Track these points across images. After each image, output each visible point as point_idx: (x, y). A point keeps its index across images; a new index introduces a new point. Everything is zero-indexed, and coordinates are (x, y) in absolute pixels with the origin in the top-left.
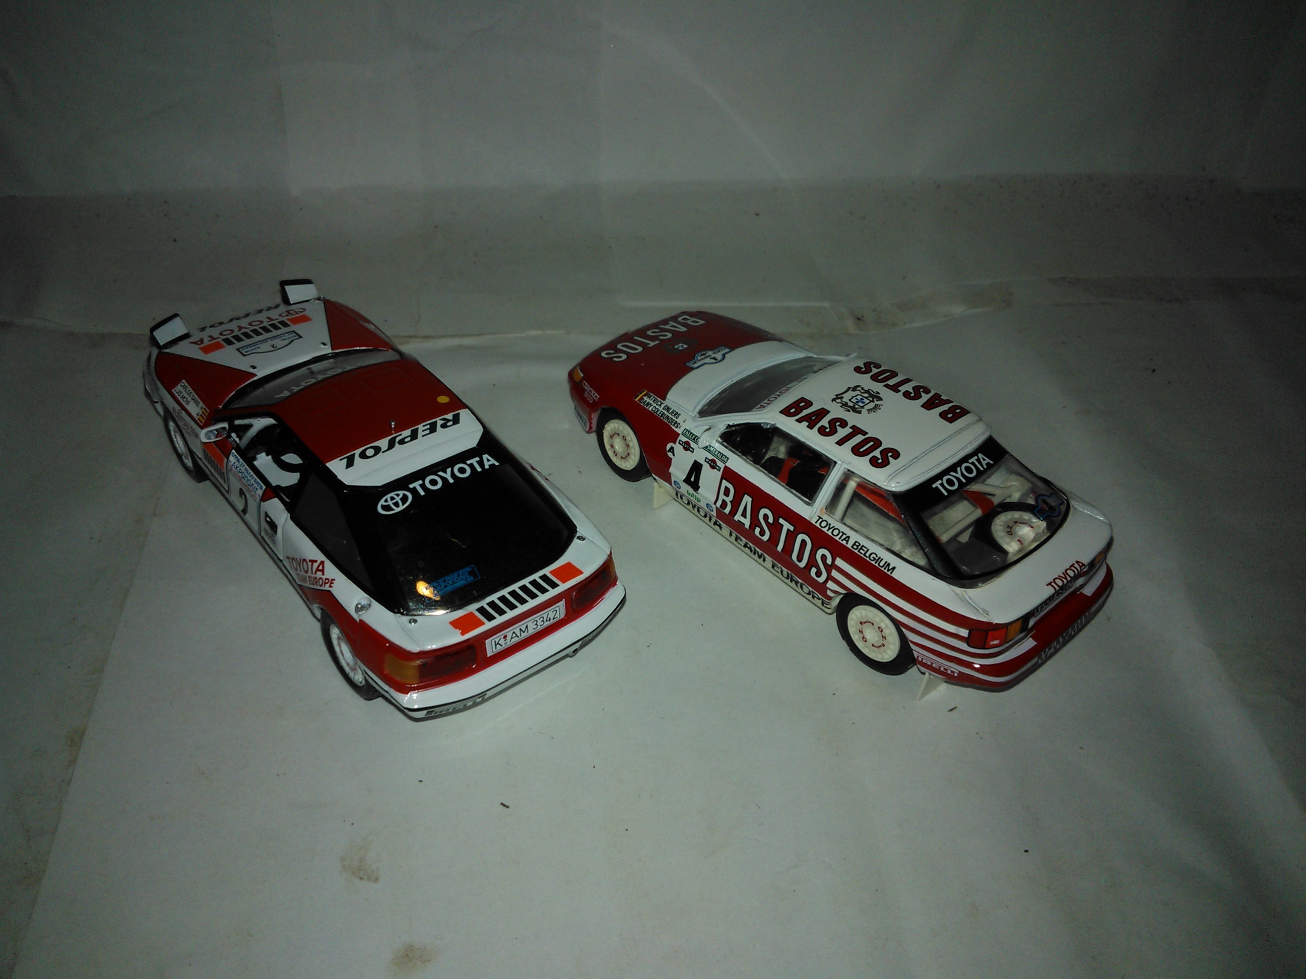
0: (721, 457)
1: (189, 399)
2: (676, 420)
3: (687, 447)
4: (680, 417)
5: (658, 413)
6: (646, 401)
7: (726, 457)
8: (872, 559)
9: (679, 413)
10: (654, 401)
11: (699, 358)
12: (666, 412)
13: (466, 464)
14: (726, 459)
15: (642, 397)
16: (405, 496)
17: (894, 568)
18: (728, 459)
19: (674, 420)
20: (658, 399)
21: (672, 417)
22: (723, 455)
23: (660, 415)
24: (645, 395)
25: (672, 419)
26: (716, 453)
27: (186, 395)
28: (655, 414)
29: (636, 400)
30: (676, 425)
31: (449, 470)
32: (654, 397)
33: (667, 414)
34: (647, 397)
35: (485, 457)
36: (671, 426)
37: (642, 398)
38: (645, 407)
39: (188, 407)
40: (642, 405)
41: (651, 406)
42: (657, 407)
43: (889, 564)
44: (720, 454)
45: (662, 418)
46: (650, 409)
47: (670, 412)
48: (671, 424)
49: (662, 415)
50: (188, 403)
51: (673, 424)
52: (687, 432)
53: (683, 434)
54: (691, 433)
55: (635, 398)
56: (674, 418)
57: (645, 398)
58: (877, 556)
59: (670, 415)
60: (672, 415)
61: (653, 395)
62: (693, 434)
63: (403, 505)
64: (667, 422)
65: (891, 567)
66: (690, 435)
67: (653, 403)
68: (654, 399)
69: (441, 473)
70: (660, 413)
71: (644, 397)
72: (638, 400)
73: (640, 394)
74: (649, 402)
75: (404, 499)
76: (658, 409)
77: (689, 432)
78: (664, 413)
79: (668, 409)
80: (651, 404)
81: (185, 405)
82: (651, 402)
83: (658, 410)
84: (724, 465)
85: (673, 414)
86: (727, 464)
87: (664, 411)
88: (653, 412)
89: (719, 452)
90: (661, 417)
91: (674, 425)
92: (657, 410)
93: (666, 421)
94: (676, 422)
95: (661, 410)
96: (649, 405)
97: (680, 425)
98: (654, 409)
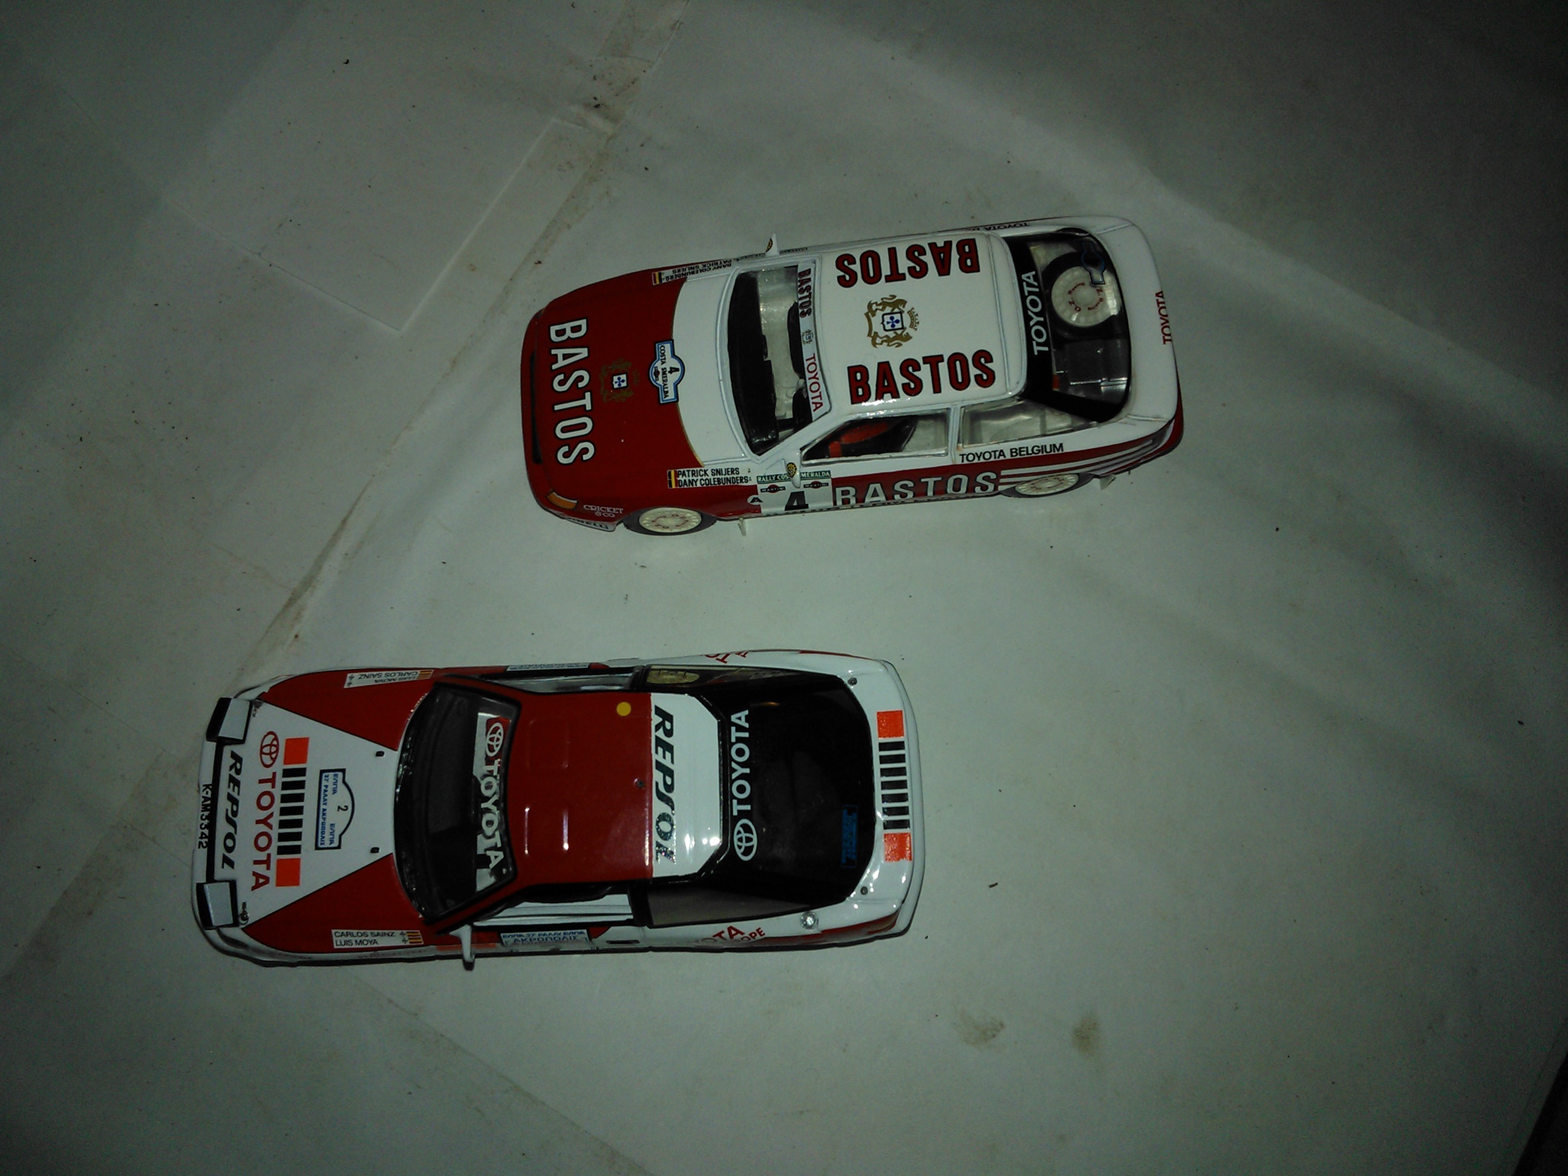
0: (821, 475)
1: (370, 938)
2: (739, 476)
3: (774, 489)
4: (739, 471)
5: (712, 483)
6: (685, 481)
7: (826, 472)
8: (1037, 452)
9: (734, 468)
10: (693, 474)
11: (660, 382)
12: (719, 476)
13: (734, 744)
14: (828, 473)
15: (676, 480)
16: (743, 826)
17: (1061, 445)
18: (829, 472)
19: (737, 477)
20: (695, 469)
21: (731, 476)
22: (821, 472)
23: (716, 483)
24: (677, 475)
25: (733, 478)
26: (812, 475)
27: (358, 939)
28: (710, 486)
29: (674, 487)
30: (744, 480)
31: (734, 765)
32: (688, 471)
33: (723, 477)
34: (681, 476)
35: (734, 718)
36: (740, 484)
37: (677, 482)
38: (691, 486)
39: (380, 945)
40: (685, 486)
41: (696, 482)
42: (704, 478)
43: (1054, 445)
44: (816, 474)
45: (722, 484)
46: (699, 485)
47: (724, 473)
48: (738, 483)
49: (718, 481)
50: (375, 942)
51: (739, 481)
52: (762, 479)
53: (759, 483)
54: (768, 476)
55: (671, 486)
56: (735, 476)
57: (680, 478)
58: (1038, 447)
59: (727, 476)
60: (728, 474)
61: (685, 470)
62: (771, 476)
63: (752, 834)
64: (732, 484)
65: (1058, 446)
66: (768, 479)
67: (695, 478)
68: (690, 472)
69: (734, 776)
70: (714, 481)
71: (678, 479)
72: (676, 486)
73: (670, 477)
74: (689, 480)
75: (747, 829)
76: (707, 479)
77: (765, 477)
78: (718, 479)
79: (719, 472)
80: (693, 480)
81: (375, 945)
82: (691, 478)
83: (709, 480)
84: (830, 479)
85: (730, 473)
86: (832, 477)
87: (716, 477)
88: (705, 486)
89: (815, 473)
90: (718, 484)
91: (741, 481)
92: (707, 481)
93: (729, 484)
94: (740, 477)
95: (712, 477)
96: (694, 483)
97: (749, 477)
98: (703, 482)
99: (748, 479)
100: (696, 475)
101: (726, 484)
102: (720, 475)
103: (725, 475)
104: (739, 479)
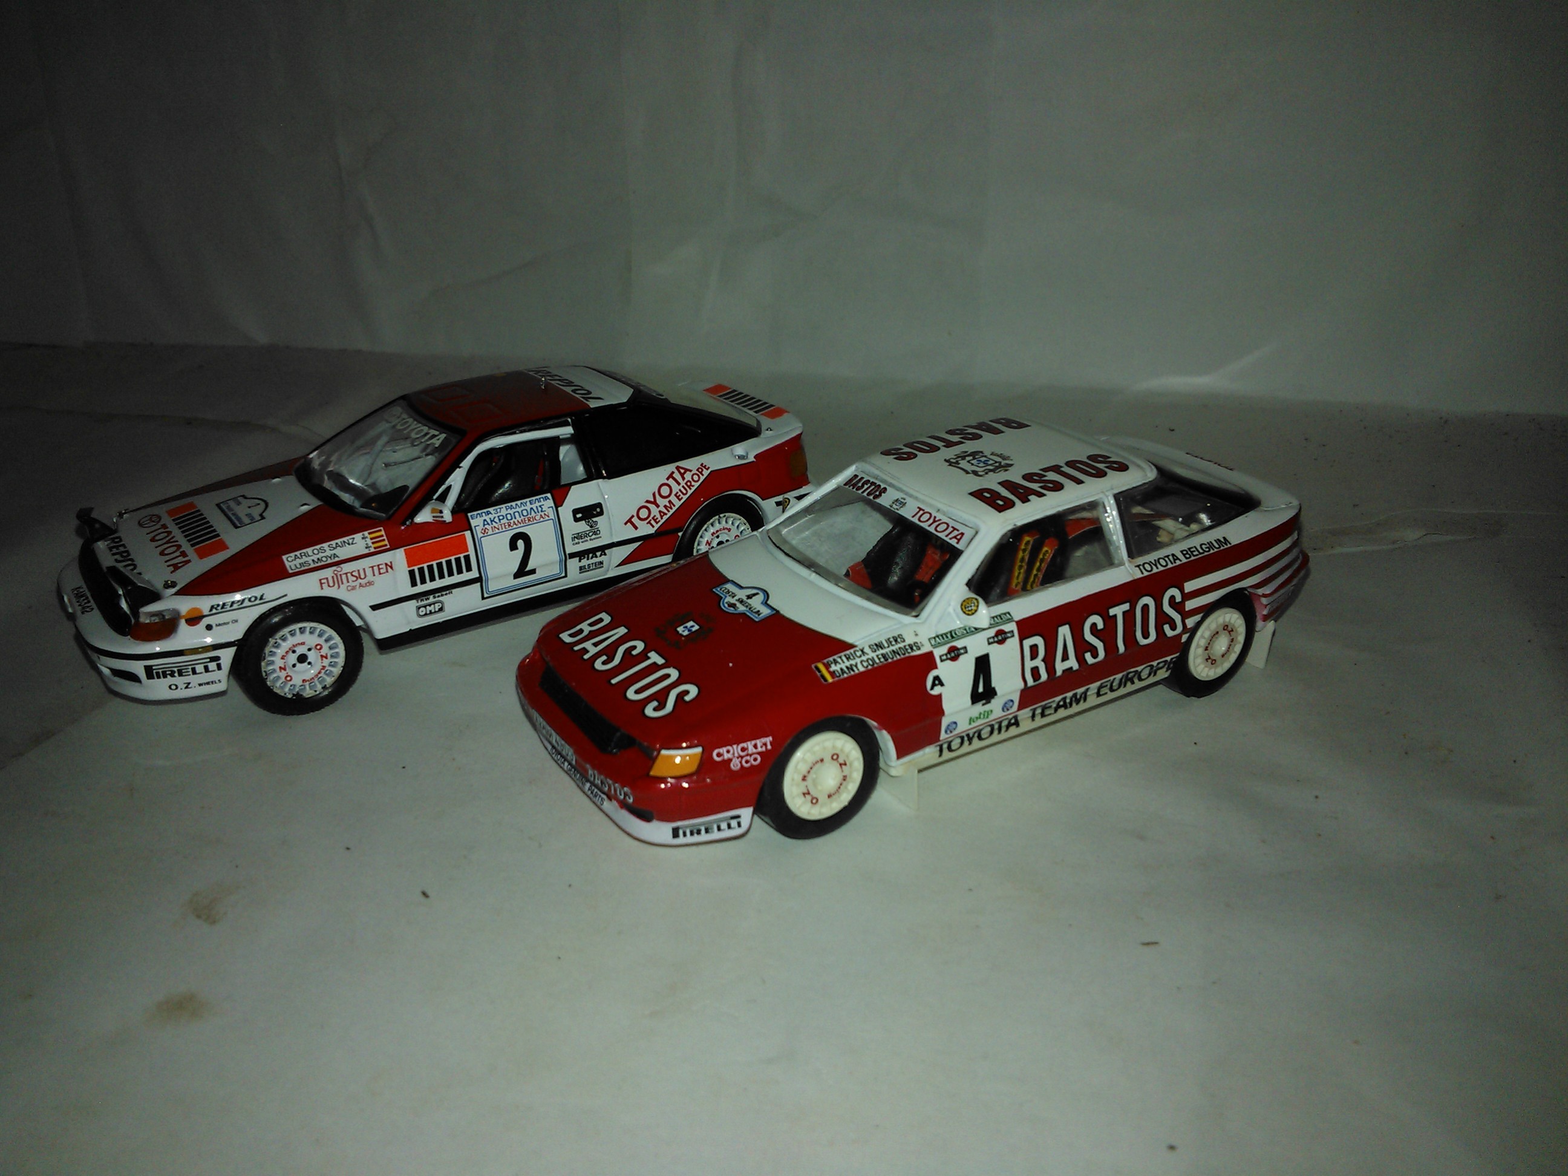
0: (1002, 619)
2: (906, 644)
4: (904, 639)
5: (877, 661)
6: (842, 669)
8: (1207, 550)
9: (896, 637)
10: (848, 659)
14: (1008, 615)
15: (830, 672)
17: (1225, 539)
18: (1010, 613)
19: (905, 646)
20: (848, 653)
21: (897, 647)
22: (1000, 616)
23: (882, 660)
24: (827, 666)
25: (900, 648)
26: (992, 623)
29: (830, 680)
30: (914, 648)
32: (840, 657)
33: (887, 650)
34: (833, 666)
36: (911, 654)
37: (832, 674)
38: (852, 673)
40: (845, 675)
41: (856, 666)
42: (864, 658)
43: (1219, 540)
44: (996, 619)
45: (890, 660)
46: (862, 669)
47: (886, 645)
48: (909, 653)
49: (884, 657)
51: (908, 651)
52: (935, 642)
53: (935, 647)
54: (942, 635)
55: (826, 680)
56: (902, 645)
57: (833, 668)
58: (1205, 545)
59: (892, 648)
61: (835, 657)
64: (902, 656)
65: (1222, 540)
66: (942, 640)
67: (853, 662)
68: (844, 658)
70: (879, 659)
71: (831, 670)
72: (833, 678)
73: (819, 671)
74: (846, 667)
76: (868, 659)
77: (938, 636)
78: (882, 655)
79: (879, 646)
80: (851, 665)
82: (848, 664)
83: (873, 660)
84: (1013, 624)
85: (893, 644)
86: (1014, 619)
87: (878, 653)
91: (912, 650)
92: (870, 661)
93: (898, 657)
94: (909, 645)
95: (874, 655)
96: (855, 668)
97: (919, 643)
98: (865, 664)
99: (919, 645)
100: (852, 657)
101: (895, 659)
102: (882, 649)
103: (889, 647)
104: (907, 647)
